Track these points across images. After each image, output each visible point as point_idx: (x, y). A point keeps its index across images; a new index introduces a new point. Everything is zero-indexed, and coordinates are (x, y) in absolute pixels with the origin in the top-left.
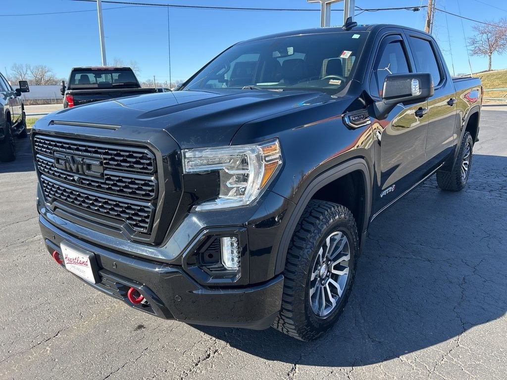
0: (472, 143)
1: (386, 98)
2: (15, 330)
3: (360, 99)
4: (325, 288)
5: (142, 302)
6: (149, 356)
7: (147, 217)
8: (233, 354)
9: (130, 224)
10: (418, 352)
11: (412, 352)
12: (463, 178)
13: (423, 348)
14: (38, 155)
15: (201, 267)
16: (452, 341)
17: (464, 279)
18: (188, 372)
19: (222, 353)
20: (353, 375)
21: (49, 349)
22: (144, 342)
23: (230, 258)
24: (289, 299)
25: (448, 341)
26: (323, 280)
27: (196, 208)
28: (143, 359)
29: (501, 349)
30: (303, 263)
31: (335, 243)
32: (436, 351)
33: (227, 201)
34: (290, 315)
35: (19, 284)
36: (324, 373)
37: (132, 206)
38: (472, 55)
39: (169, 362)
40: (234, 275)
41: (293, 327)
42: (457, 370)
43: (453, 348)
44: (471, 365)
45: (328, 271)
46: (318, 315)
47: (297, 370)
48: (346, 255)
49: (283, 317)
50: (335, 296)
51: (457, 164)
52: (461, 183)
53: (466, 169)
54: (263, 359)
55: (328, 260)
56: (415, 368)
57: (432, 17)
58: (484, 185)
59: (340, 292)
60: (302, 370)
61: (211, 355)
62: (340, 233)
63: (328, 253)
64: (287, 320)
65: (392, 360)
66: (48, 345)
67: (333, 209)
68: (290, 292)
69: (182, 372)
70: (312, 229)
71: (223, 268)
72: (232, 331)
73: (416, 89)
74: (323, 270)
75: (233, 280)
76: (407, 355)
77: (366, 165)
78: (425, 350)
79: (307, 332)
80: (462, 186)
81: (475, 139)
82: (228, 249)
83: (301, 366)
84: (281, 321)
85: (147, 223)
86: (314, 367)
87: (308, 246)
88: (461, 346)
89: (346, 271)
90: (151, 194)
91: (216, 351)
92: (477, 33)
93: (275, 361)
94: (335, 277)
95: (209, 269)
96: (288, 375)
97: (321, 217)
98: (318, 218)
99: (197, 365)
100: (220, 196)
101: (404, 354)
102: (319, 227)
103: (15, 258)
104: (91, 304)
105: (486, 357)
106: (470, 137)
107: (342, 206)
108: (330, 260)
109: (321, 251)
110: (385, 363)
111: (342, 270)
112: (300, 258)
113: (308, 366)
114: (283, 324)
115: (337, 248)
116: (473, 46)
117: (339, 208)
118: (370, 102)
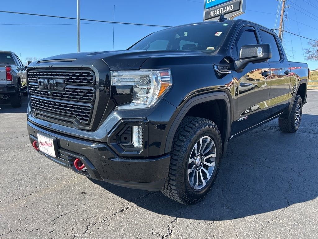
0: (302, 102)
1: (242, 59)
2: (6, 190)
3: (225, 59)
4: (199, 173)
5: (83, 170)
6: (86, 208)
7: (88, 113)
8: (139, 210)
9: (78, 118)
10: (257, 216)
11: (253, 215)
12: (296, 124)
13: (260, 213)
14: (31, 96)
15: (119, 145)
16: (280, 211)
17: (292, 179)
18: (109, 218)
19: (131, 209)
20: (213, 225)
21: (25, 201)
22: (84, 200)
23: (137, 140)
24: (174, 173)
25: (277, 211)
26: (198, 167)
27: (118, 107)
28: (82, 209)
29: (312, 217)
30: (183, 150)
31: (206, 144)
32: (269, 216)
33: (137, 105)
34: (174, 183)
35: (12, 168)
36: (195, 223)
37: (80, 107)
38: (307, 60)
39: (98, 212)
40: (139, 150)
41: (176, 192)
42: (281, 227)
43: (281, 215)
44: (292, 224)
45: (201, 162)
46: (193, 188)
47: (177, 221)
48: (213, 154)
49: (170, 185)
50: (205, 179)
51: (291, 114)
52: (294, 127)
53: (298, 119)
54: (156, 214)
55: (201, 155)
56: (254, 224)
57: (281, 35)
58: (310, 130)
59: (209, 177)
60: (181, 221)
61: (124, 210)
62: (209, 138)
63: (201, 149)
64: (172, 187)
65: (240, 219)
66: (25, 199)
67: (205, 121)
68: (174, 168)
69: (105, 218)
70: (190, 130)
71: (132, 146)
72: (139, 198)
73: (260, 53)
74: (198, 160)
75: (138, 153)
76: (249, 217)
77: (227, 97)
78: (262, 214)
79: (185, 197)
80: (295, 129)
81: (304, 102)
82: (136, 135)
83: (180, 219)
84: (169, 188)
85: (88, 117)
86: (189, 219)
87: (187, 140)
88: (286, 214)
89: (213, 164)
90: (91, 98)
91: (128, 208)
92: (311, 46)
93: (164, 215)
94: (206, 167)
95: (124, 146)
96: (172, 223)
97: (197, 124)
98: (195, 125)
99: (115, 214)
100: (133, 101)
101: (247, 215)
102: (195, 130)
103: (13, 155)
104: (54, 180)
105: (302, 221)
106: (300, 98)
107: (211, 121)
108: (203, 155)
109: (196, 146)
110: (235, 220)
111: (211, 163)
112: (182, 147)
113: (185, 219)
114: (170, 190)
115: (207, 147)
116: (308, 54)
117: (209, 121)
118: (232, 61)
